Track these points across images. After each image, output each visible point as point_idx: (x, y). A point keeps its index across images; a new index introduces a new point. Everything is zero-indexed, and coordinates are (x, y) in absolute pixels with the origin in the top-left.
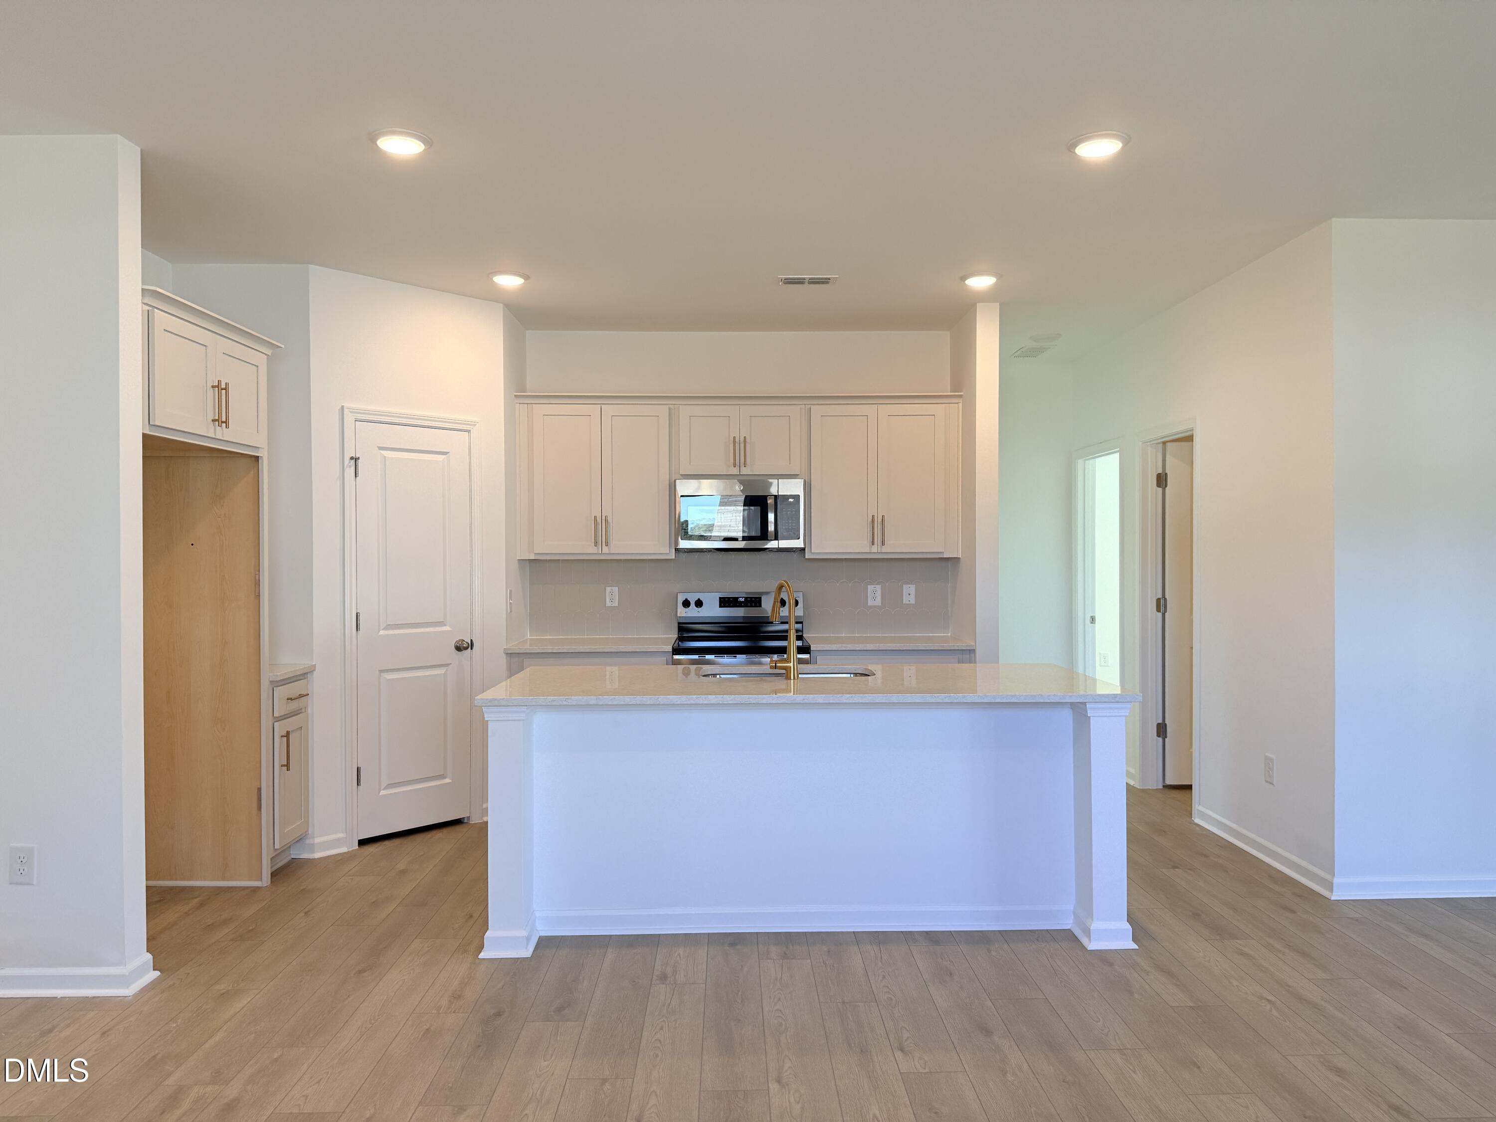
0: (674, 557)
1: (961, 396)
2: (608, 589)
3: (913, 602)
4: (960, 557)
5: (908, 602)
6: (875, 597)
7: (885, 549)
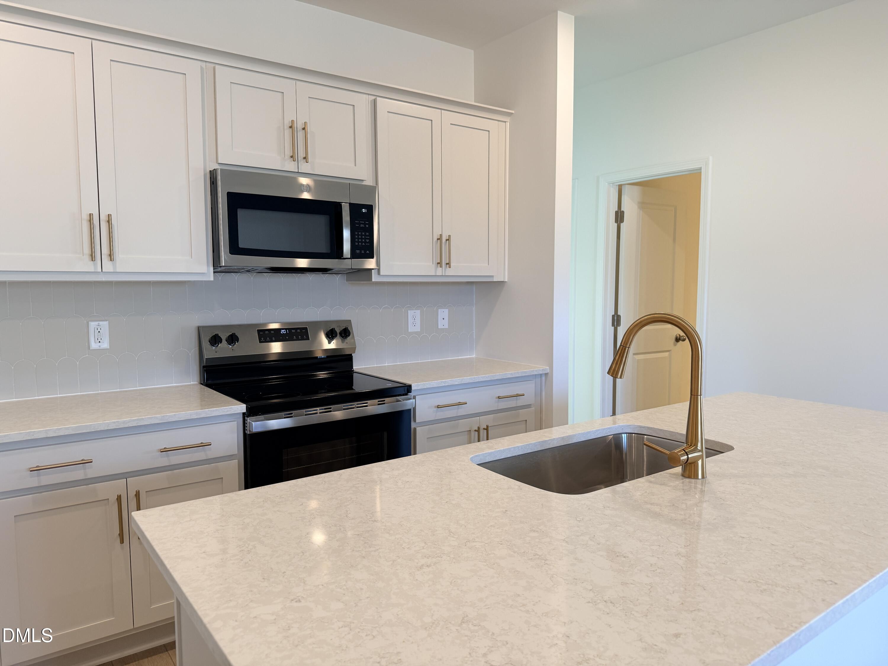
0: (212, 279)
1: (510, 114)
2: (93, 325)
3: (446, 326)
4: (507, 281)
5: (443, 327)
6: (415, 323)
7: (449, 272)
